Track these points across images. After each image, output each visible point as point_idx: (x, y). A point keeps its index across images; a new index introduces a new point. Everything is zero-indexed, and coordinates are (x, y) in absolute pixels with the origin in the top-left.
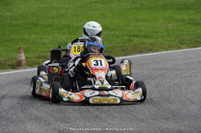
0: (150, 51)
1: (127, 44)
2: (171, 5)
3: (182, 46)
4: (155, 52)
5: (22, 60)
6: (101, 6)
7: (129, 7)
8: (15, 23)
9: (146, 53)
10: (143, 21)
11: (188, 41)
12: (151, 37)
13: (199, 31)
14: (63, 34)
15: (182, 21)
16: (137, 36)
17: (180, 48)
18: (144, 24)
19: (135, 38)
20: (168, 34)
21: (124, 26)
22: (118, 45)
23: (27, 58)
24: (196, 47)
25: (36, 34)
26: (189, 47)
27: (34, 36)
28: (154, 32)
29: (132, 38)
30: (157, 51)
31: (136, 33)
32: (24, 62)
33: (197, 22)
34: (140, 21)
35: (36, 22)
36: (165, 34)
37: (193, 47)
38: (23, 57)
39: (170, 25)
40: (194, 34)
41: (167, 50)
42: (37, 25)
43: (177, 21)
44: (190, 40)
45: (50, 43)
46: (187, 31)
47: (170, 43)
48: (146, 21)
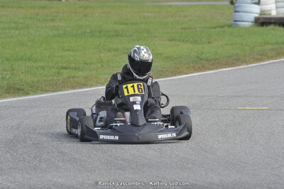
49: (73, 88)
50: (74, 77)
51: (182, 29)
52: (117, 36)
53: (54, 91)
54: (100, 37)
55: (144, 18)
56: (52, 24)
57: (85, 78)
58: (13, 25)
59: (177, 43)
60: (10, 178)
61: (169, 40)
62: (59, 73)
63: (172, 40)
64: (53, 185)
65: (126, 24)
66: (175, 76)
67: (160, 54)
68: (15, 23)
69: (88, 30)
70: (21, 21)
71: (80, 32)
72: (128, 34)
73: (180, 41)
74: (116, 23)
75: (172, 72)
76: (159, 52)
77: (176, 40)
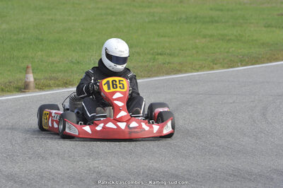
0: (179, 71)
1: (151, 64)
2: (195, 18)
3: (215, 66)
4: (184, 73)
5: (29, 82)
6: (114, 18)
7: (147, 20)
8: (15, 38)
9: (174, 74)
10: (165, 36)
11: (221, 60)
12: (178, 55)
13: (233, 49)
14: (74, 51)
15: (211, 36)
16: (161, 54)
17: (213, 69)
18: (167, 39)
19: (160, 57)
20: (197, 52)
21: (145, 42)
22: (140, 64)
23: (35, 79)
24: (232, 67)
25: (42, 50)
26: (224, 67)
27: (40, 53)
28: (180, 49)
29: (156, 57)
30: (186, 72)
31: (160, 51)
32: (32, 85)
33: (228, 38)
34: (162, 36)
35: (40, 37)
36: (194, 51)
37: (228, 68)
38: (31, 78)
39: (197, 41)
40: (227, 52)
41: (198, 71)
42: (42, 40)
43: (205, 37)
44: (224, 59)
45: (59, 62)
46: (219, 48)
47: (201, 63)
48: (169, 37)
49: (168, 74)
50: (169, 63)
51: (278, 15)
52: (212, 22)
53: (149, 77)
54: (195, 23)
55: (240, 4)
56: (147, 10)
57: (180, 64)
58: (110, 11)
59: (274, 29)
60: (106, 162)
61: (265, 27)
62: (154, 59)
63: (268, 26)
64: (149, 170)
65: (222, 10)
66: (271, 62)
67: (256, 40)
68: (111, 9)
69: (184, 16)
70: (118, 7)
71: (175, 18)
72: (223, 20)
73: (276, 27)
74: (211, 9)
75: (268, 59)
76: (255, 38)
77: (272, 27)
